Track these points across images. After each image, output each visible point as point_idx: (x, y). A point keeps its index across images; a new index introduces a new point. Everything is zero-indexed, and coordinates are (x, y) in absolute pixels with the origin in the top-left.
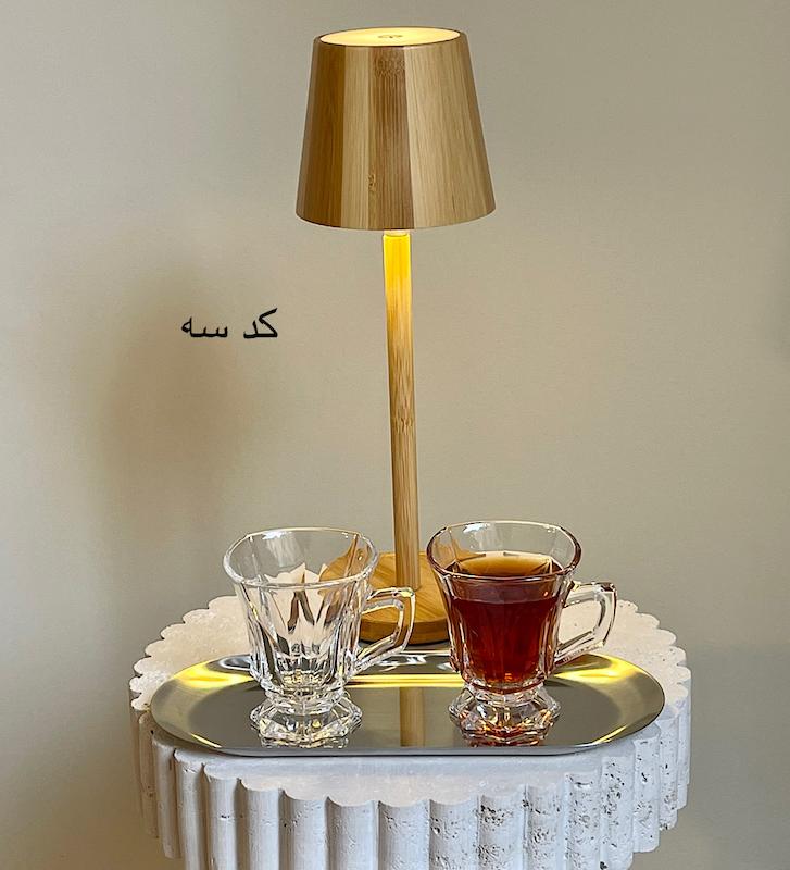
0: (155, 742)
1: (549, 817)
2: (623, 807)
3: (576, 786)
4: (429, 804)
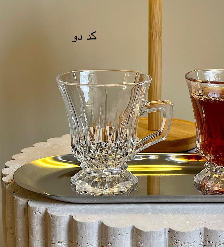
0: (15, 197)
4: (203, 230)
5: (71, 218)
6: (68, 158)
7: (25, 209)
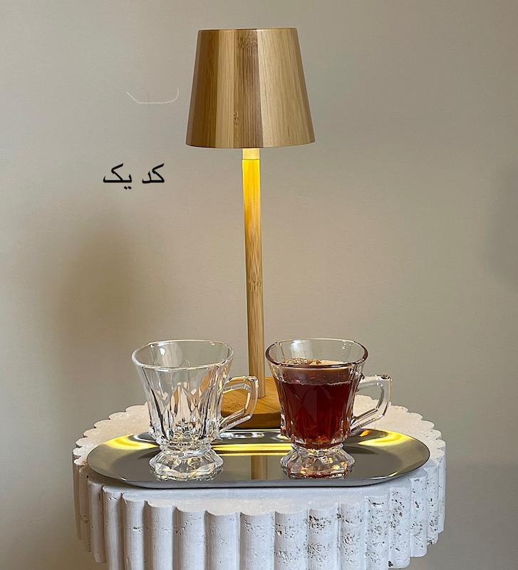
0: (90, 482)
1: (354, 525)
2: (403, 522)
3: (372, 505)
4: (274, 514)
5: (146, 504)
6: (145, 437)
7: (99, 494)
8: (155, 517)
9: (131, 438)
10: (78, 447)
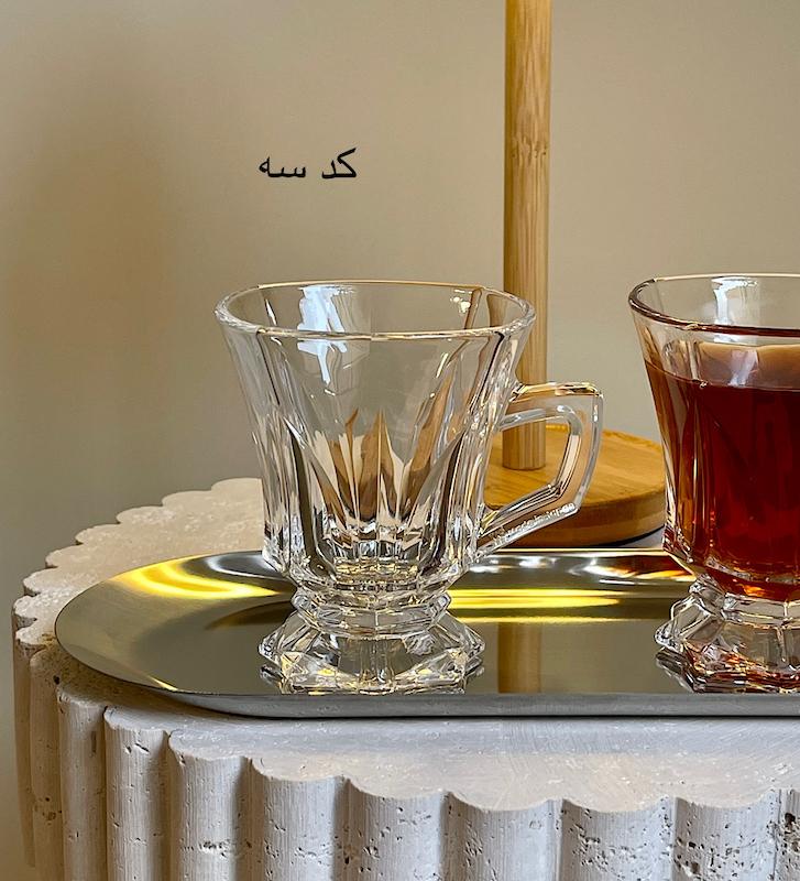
0: (63, 696)
4: (673, 807)
5: (247, 766)
7: (93, 735)
8: (277, 812)
9: (197, 567)
10: (28, 593)
